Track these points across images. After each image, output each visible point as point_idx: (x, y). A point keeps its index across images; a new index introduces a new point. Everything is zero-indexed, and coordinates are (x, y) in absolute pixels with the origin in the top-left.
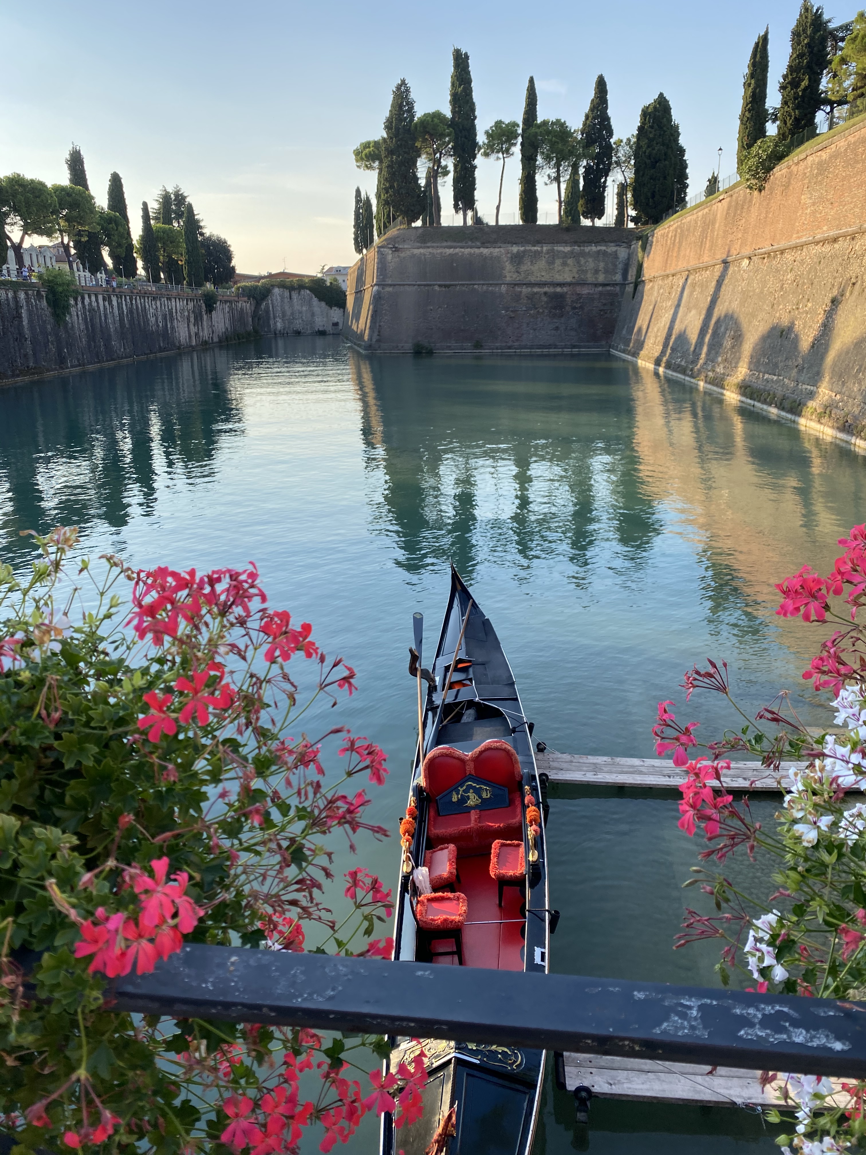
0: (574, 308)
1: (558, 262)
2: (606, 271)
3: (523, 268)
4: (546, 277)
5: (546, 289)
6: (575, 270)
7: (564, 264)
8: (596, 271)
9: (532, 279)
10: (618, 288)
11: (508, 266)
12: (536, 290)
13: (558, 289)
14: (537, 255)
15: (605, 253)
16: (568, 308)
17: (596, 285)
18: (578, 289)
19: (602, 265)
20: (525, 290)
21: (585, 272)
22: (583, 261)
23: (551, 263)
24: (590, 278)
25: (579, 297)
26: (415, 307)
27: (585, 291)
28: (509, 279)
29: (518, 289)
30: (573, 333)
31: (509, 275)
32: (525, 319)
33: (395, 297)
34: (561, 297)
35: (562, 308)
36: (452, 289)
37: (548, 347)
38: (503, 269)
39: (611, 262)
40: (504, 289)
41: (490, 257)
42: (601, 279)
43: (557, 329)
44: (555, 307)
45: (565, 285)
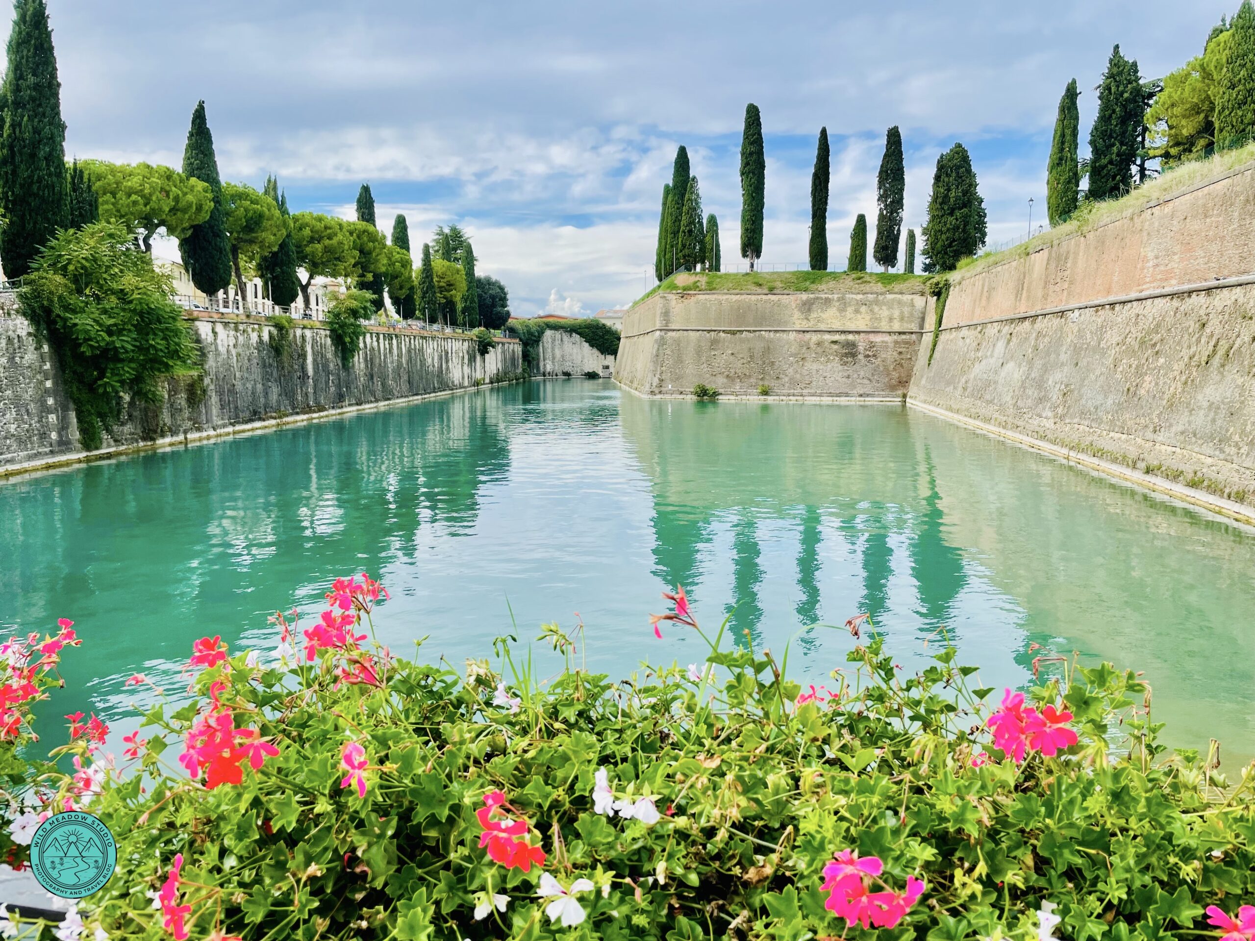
0: (868, 356)
1: (850, 310)
2: (902, 319)
3: (814, 315)
4: (837, 326)
5: (837, 337)
6: (868, 318)
7: (857, 311)
8: (891, 319)
9: (822, 327)
10: (914, 336)
11: (797, 314)
12: (828, 337)
13: (851, 337)
14: (828, 301)
15: (900, 302)
16: (861, 357)
17: (890, 333)
18: (872, 337)
19: (896, 313)
20: (815, 338)
21: (878, 320)
22: (876, 309)
23: (842, 310)
24: (884, 326)
25: (872, 345)
26: (699, 352)
27: (878, 339)
28: (798, 327)
29: (808, 336)
30: (866, 381)
31: (797, 322)
32: (815, 366)
33: (678, 342)
34: (853, 345)
35: (854, 355)
36: (738, 335)
37: (839, 395)
38: (791, 316)
39: (906, 310)
40: (792, 336)
41: (779, 304)
42: (897, 327)
43: (848, 377)
44: (846, 355)
45: (858, 332)
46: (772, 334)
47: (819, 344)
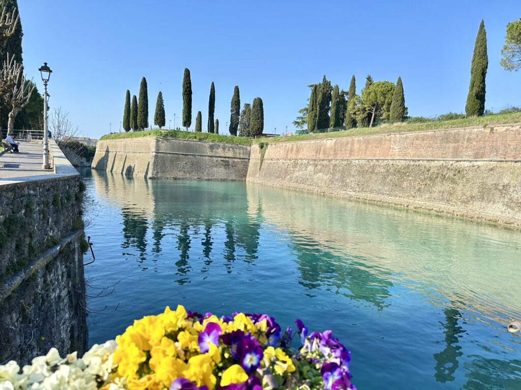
0: (233, 166)
1: (227, 149)
2: (243, 154)
3: (214, 150)
4: (222, 155)
5: (222, 159)
6: (232, 152)
7: (229, 150)
8: (240, 154)
9: (218, 155)
10: (247, 160)
11: (208, 150)
12: (219, 159)
13: (227, 159)
14: (219, 146)
15: (243, 147)
16: (231, 166)
17: (240, 158)
18: (234, 160)
19: (242, 151)
20: (215, 159)
21: (236, 154)
22: (235, 150)
23: (224, 149)
24: (238, 156)
25: (234, 162)
26: (171, 162)
27: (236, 160)
29: (212, 158)
30: (233, 175)
31: (209, 153)
32: (215, 169)
33: (163, 158)
34: (228, 162)
35: (228, 165)
36: (187, 156)
38: (206, 150)
39: (245, 151)
40: (207, 158)
41: (202, 145)
42: (242, 156)
43: (227, 173)
44: (226, 165)
45: (228, 158)
46: (199, 156)
47: (217, 161)
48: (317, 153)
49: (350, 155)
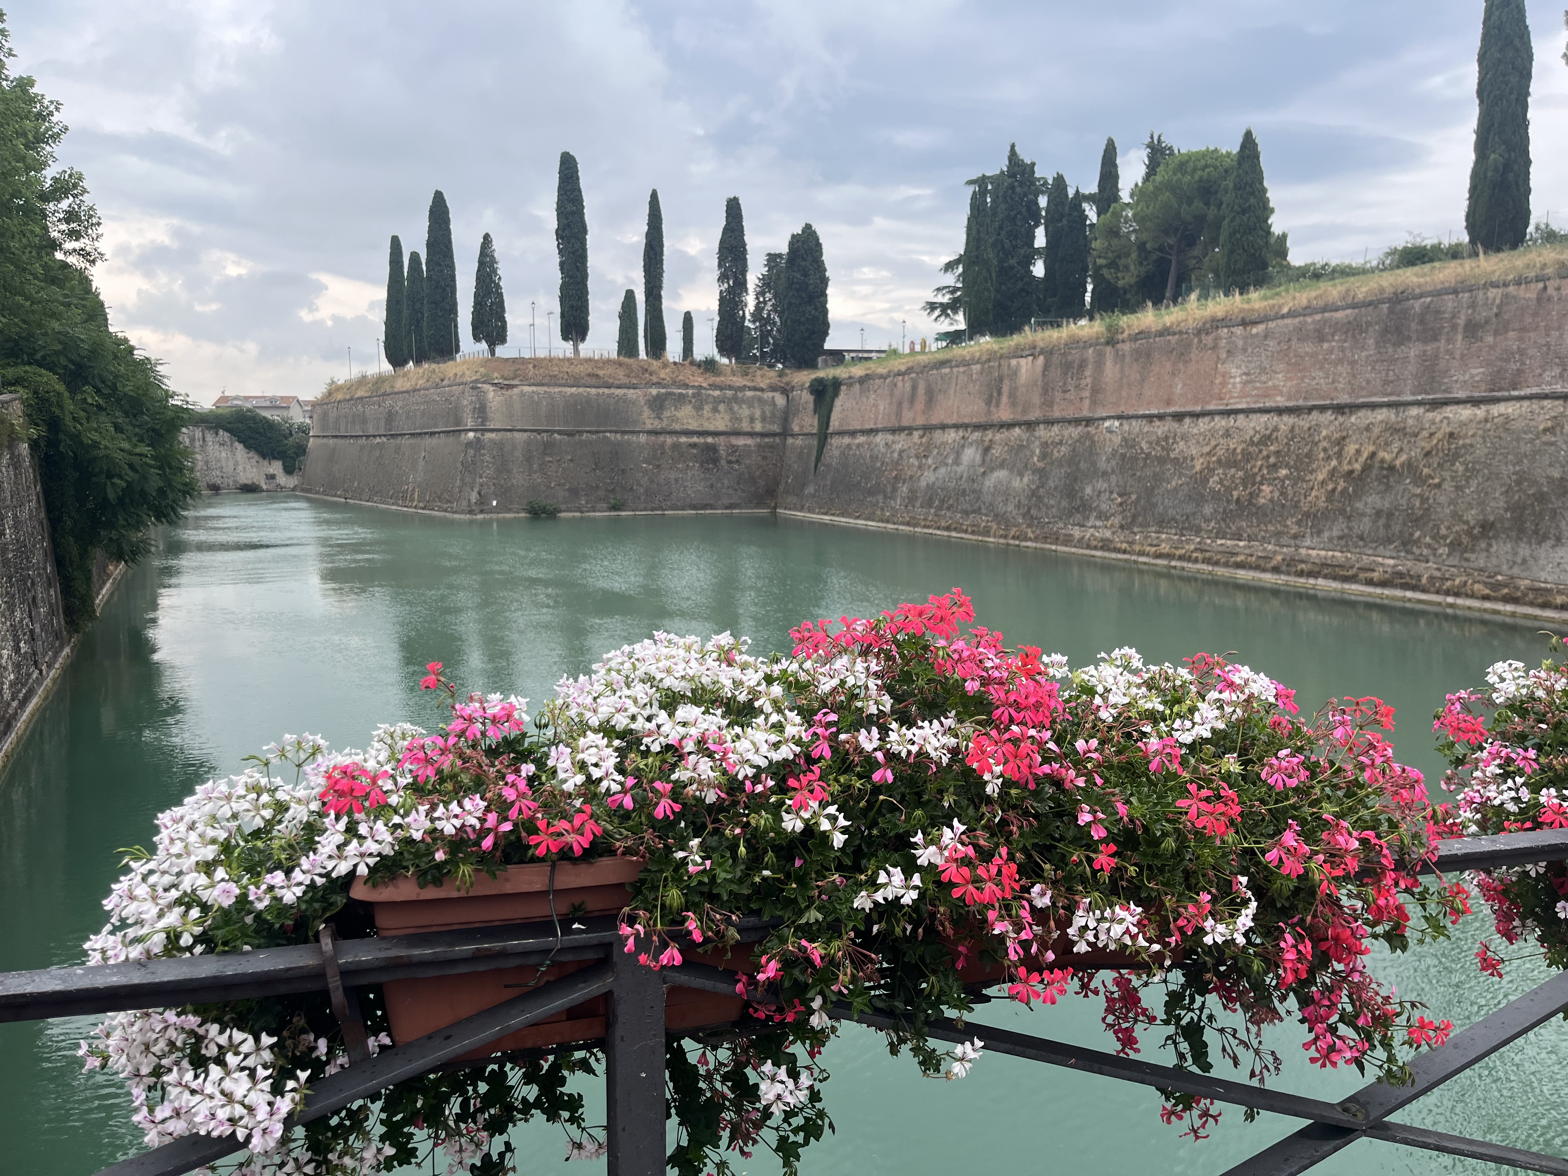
0: (729, 462)
1: (707, 408)
2: (764, 419)
3: (667, 414)
4: (693, 425)
5: (695, 439)
6: (727, 418)
7: (715, 410)
8: (752, 420)
9: (677, 427)
10: (777, 439)
11: (647, 412)
12: (683, 439)
13: (710, 440)
14: (681, 398)
15: (760, 400)
16: (723, 462)
17: (751, 434)
18: (734, 440)
19: (758, 413)
20: (669, 440)
21: (740, 420)
22: (736, 407)
23: (699, 408)
24: (745, 426)
25: (734, 449)
26: (529, 459)
27: (740, 441)
28: (649, 427)
29: (661, 438)
30: (731, 491)
31: (648, 422)
32: (673, 475)
33: (500, 445)
34: (713, 448)
35: (715, 461)
36: (577, 437)
37: (704, 507)
38: (640, 414)
39: (767, 409)
40: (643, 438)
41: (624, 399)
42: (758, 427)
43: (712, 486)
44: (707, 461)
45: (715, 434)
46: (619, 436)
47: (675, 448)
48: (988, 402)
49: (1094, 403)
